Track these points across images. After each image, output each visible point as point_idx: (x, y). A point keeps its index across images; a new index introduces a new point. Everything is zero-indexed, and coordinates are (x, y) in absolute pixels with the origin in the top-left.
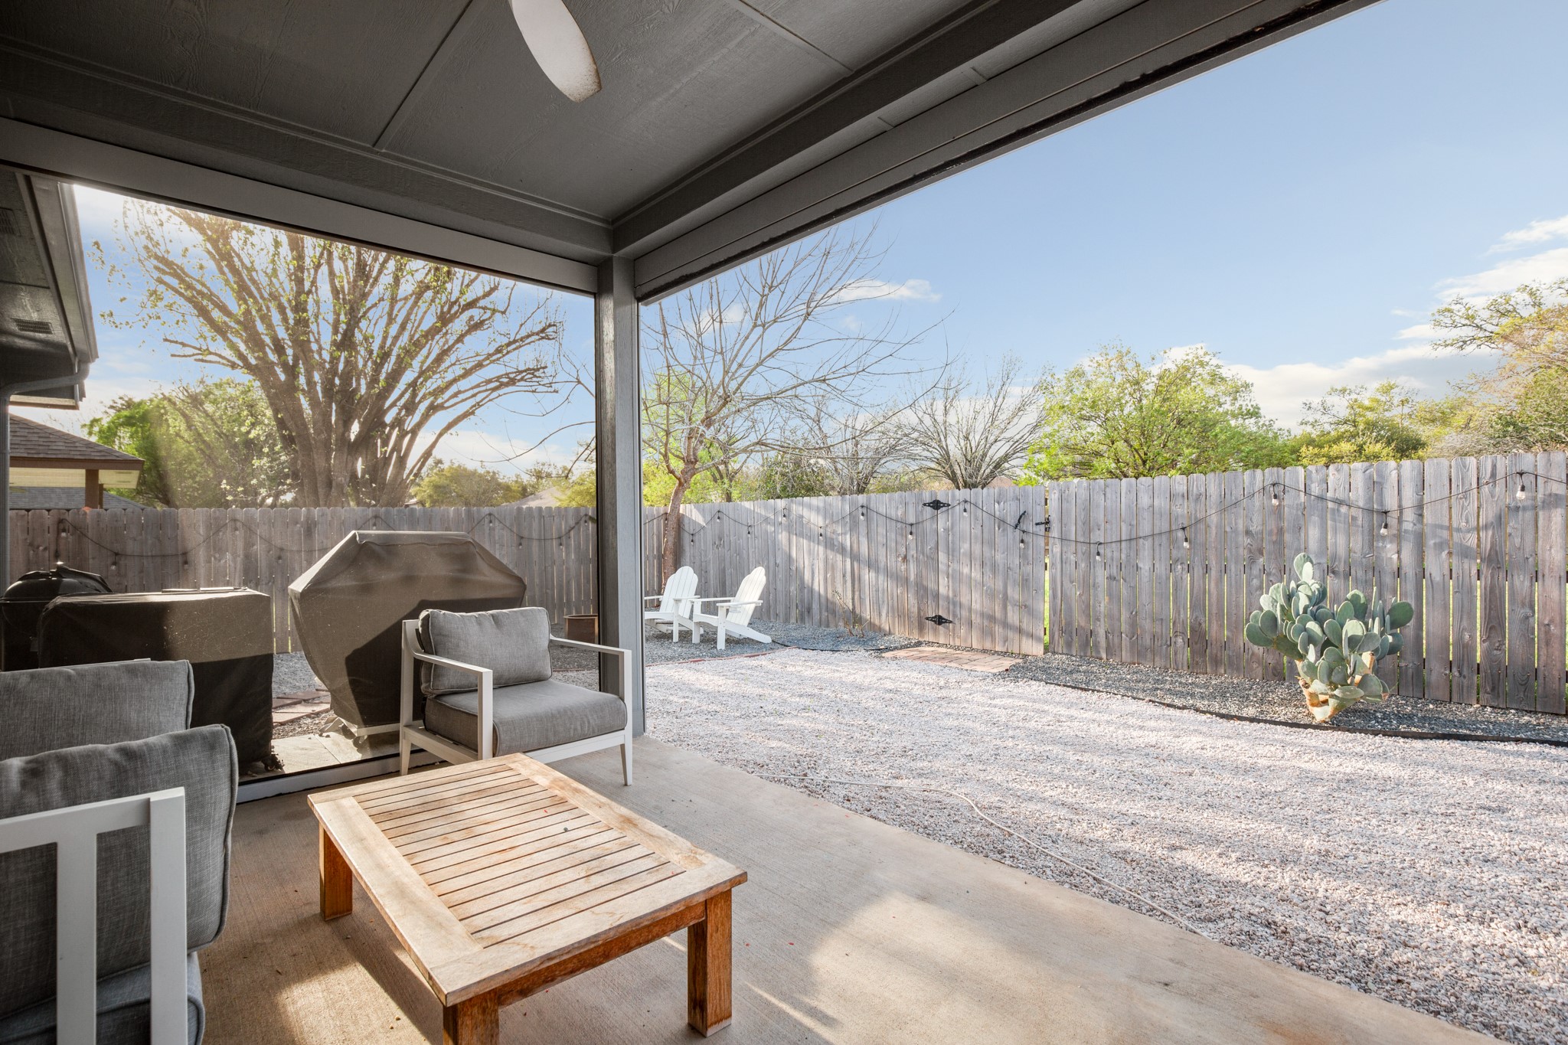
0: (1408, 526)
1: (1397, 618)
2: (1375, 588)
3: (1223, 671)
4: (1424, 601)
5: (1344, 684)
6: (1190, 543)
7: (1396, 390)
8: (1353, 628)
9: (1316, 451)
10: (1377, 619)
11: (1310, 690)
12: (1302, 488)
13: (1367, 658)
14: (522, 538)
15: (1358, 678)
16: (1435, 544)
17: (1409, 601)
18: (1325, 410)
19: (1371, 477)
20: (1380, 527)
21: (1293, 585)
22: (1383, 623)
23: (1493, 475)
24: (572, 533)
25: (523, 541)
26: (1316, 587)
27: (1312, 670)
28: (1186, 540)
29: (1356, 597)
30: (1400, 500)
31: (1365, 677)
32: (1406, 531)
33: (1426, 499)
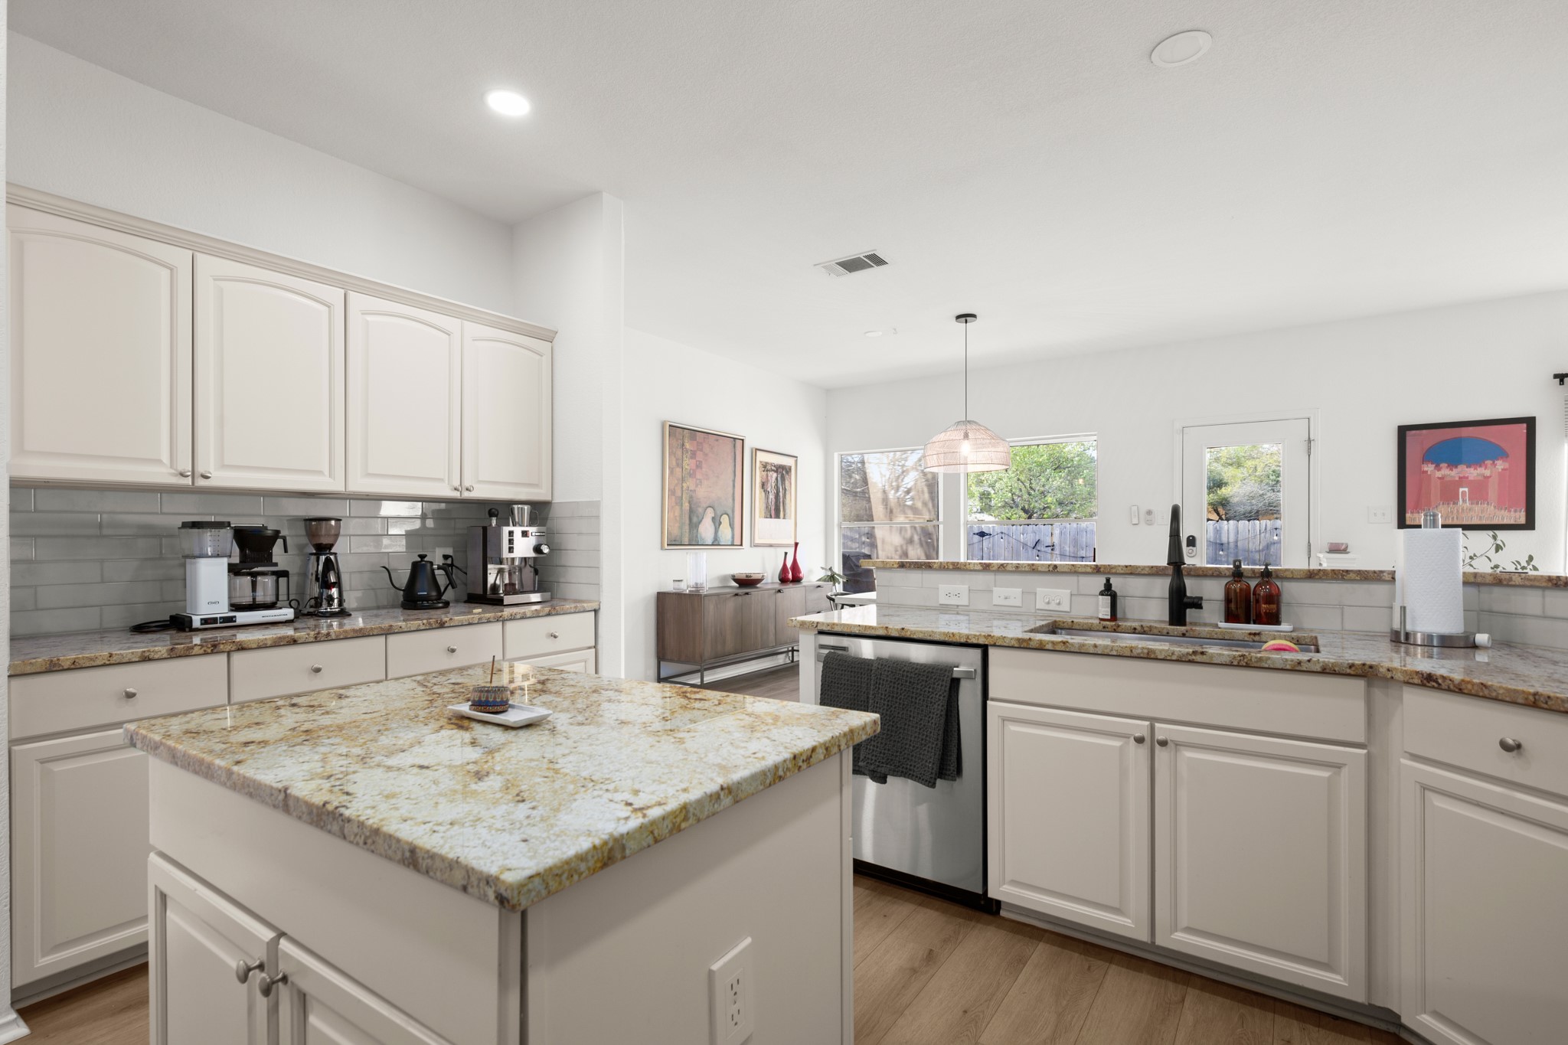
0: (1231, 550)
23: (1266, 529)
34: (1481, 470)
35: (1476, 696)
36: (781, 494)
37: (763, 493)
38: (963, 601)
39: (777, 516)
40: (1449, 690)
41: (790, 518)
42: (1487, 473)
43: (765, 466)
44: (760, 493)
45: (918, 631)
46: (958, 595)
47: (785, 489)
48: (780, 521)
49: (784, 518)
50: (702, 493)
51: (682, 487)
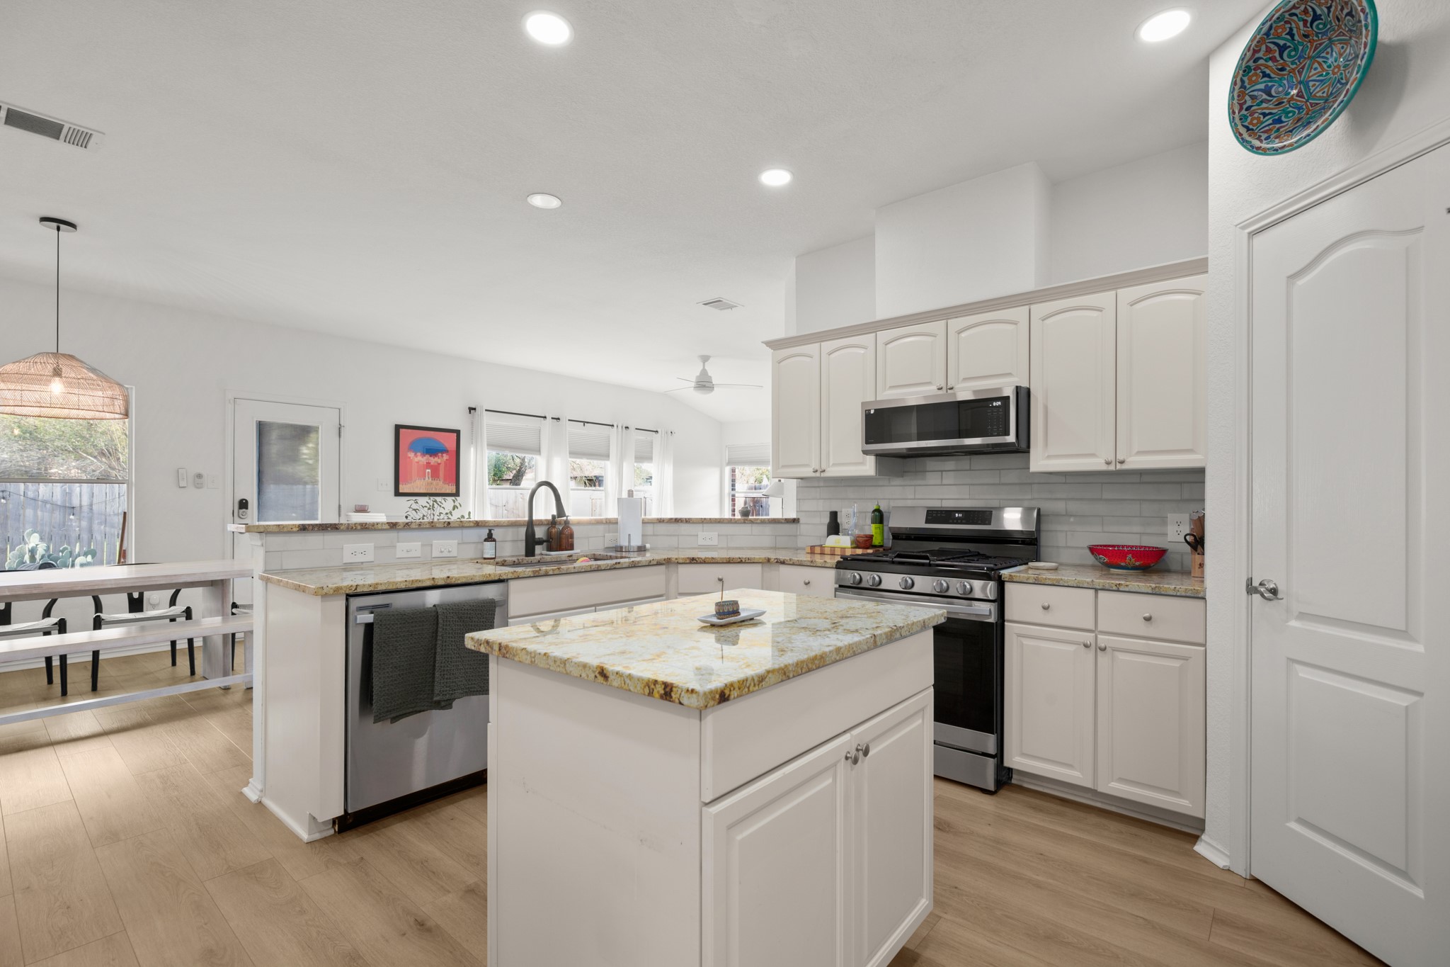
0: (85, 514)
12: (22, 494)
16: (98, 521)
19: (65, 490)
20: (70, 515)
30: (81, 501)
32: (83, 517)
33: (95, 501)
34: (436, 459)
35: (710, 563)
38: (369, 557)
40: (701, 563)
42: (439, 461)
45: (462, 577)
46: (364, 553)
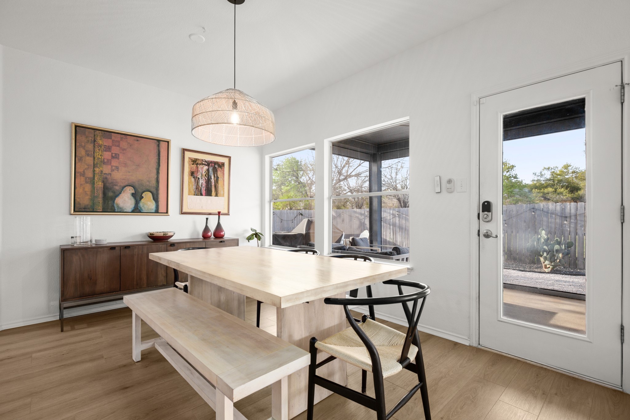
1: (569, 245)
2: (563, 238)
3: (517, 261)
4: (577, 242)
5: (554, 261)
6: (507, 225)
7: (570, 168)
8: (557, 247)
9: (539, 191)
10: (563, 245)
11: (545, 264)
12: (541, 209)
13: (561, 255)
14: (282, 220)
15: (558, 260)
16: (580, 226)
17: (572, 241)
18: (542, 175)
20: (565, 221)
21: (539, 236)
22: (565, 246)
24: (295, 219)
25: (282, 221)
26: (546, 237)
27: (546, 259)
28: (506, 224)
29: (557, 240)
30: (570, 213)
31: (560, 260)
32: (572, 222)
36: (213, 180)
37: (193, 180)
39: (209, 193)
41: (223, 196)
43: (194, 161)
44: (189, 179)
47: (218, 178)
48: (213, 198)
49: (216, 195)
50: (119, 176)
51: (94, 171)
